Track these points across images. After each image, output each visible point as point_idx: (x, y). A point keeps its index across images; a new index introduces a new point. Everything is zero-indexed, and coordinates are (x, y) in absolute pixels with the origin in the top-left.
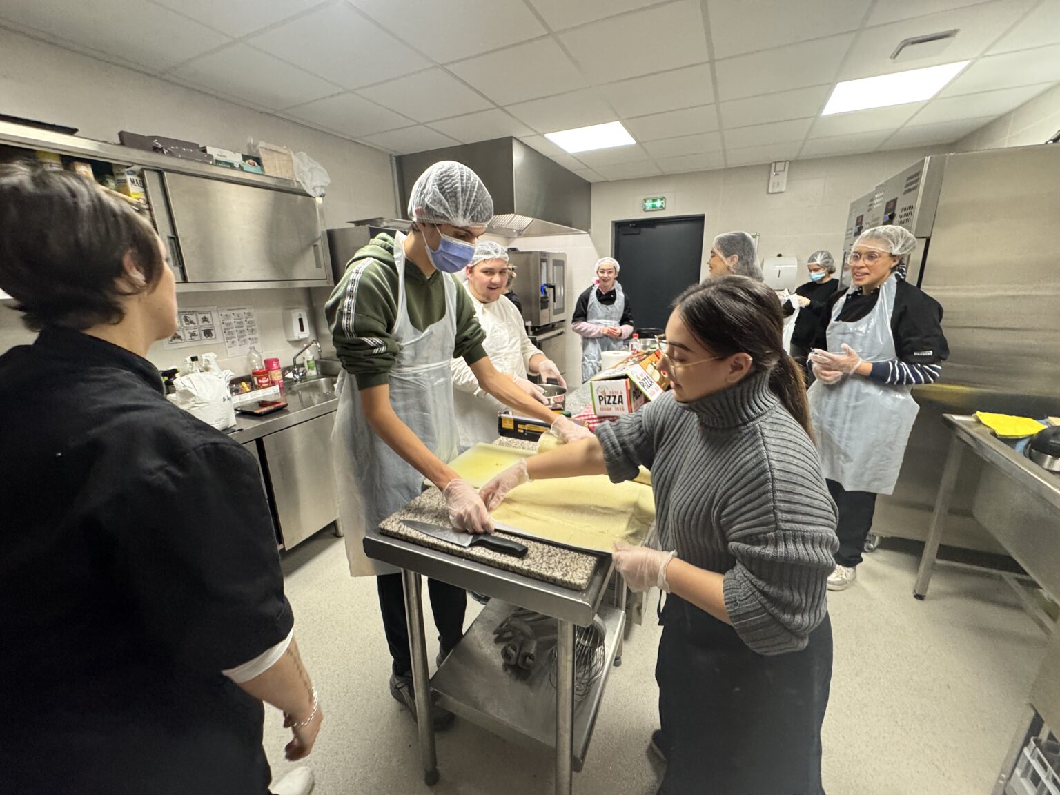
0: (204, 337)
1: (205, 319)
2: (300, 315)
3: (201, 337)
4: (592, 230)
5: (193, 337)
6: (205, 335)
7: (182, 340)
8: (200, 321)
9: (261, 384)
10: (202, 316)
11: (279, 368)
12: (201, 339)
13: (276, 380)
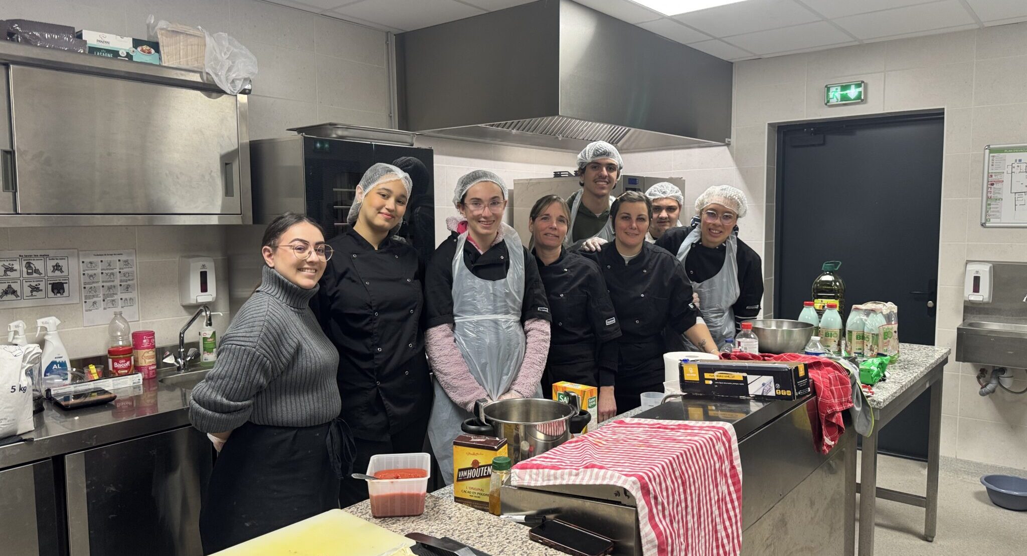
0: (51, 294)
1: (57, 268)
2: (204, 266)
3: (46, 293)
4: (733, 140)
5: (34, 293)
6: (53, 291)
7: (17, 296)
8: (50, 269)
9: (117, 369)
10: (54, 263)
11: (153, 347)
12: (47, 296)
13: (144, 364)
